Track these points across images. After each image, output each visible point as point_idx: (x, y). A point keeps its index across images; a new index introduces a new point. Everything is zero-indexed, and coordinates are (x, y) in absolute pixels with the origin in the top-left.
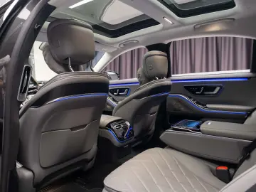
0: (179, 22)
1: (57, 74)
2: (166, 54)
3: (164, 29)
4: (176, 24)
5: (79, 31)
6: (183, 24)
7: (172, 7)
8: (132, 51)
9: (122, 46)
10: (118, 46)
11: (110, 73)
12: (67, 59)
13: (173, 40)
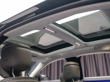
0: (84, 44)
1: (4, 79)
2: (78, 64)
3: (75, 49)
4: (83, 46)
5: (22, 50)
6: (87, 46)
7: (80, 36)
8: (58, 61)
9: (50, 58)
10: (48, 59)
11: (43, 76)
12: (12, 68)
13: (83, 55)
